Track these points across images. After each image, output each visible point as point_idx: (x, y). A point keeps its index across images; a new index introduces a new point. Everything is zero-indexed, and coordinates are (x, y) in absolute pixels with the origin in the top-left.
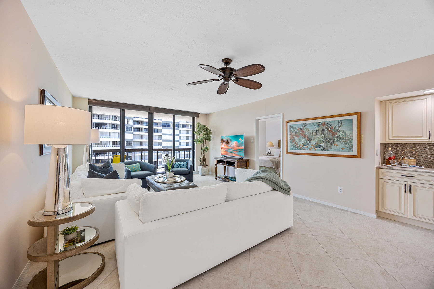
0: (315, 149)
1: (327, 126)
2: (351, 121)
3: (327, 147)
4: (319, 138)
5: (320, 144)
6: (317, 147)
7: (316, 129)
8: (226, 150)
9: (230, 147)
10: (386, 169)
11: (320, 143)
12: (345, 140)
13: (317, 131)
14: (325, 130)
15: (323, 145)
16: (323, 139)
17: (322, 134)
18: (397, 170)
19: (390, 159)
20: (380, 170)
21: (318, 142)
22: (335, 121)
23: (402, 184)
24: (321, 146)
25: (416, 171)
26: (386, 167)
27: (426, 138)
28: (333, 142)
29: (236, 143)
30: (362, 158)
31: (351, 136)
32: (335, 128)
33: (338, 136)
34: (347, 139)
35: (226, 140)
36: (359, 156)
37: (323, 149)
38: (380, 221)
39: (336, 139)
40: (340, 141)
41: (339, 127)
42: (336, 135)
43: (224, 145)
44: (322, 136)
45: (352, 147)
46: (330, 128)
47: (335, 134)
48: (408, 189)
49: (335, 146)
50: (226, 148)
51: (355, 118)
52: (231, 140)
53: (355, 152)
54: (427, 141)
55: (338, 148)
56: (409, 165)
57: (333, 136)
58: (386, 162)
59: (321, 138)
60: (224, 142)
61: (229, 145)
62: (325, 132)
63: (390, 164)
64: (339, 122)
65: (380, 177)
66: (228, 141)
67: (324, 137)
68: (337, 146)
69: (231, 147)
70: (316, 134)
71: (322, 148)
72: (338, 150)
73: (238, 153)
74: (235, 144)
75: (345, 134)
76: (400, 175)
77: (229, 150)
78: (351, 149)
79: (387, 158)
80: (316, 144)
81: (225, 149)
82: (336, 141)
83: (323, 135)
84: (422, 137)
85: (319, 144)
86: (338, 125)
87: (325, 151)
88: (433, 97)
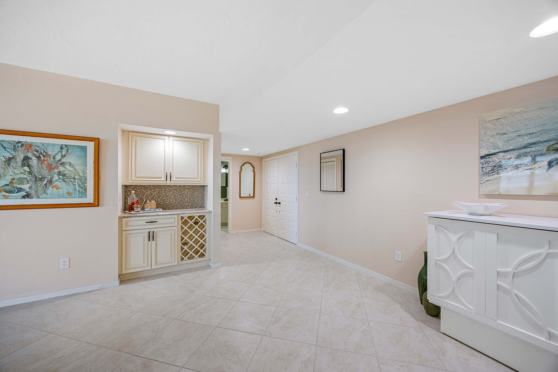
0: (4, 196)
1: (37, 151)
2: (84, 149)
3: (36, 192)
4: (17, 174)
5: (19, 186)
6: (10, 192)
7: (8, 155)
10: (131, 217)
11: (19, 184)
12: (74, 179)
13: (10, 159)
14: (31, 159)
15: (26, 187)
16: (25, 176)
17: (23, 165)
18: (141, 216)
19: (133, 204)
20: (124, 220)
21: (14, 181)
22: (54, 145)
23: (145, 233)
24: (20, 190)
25: (158, 215)
26: (130, 215)
27: (164, 180)
28: (51, 182)
30: (100, 206)
31: (85, 173)
32: (54, 158)
33: (60, 172)
34: (77, 177)
36: (96, 203)
37: (28, 196)
38: (124, 286)
39: (56, 177)
40: (64, 181)
41: (63, 156)
42: (56, 170)
44: (25, 171)
45: (85, 190)
46: (44, 156)
47: (54, 168)
48: (151, 236)
49: (55, 188)
51: (90, 146)
53: (90, 198)
54: (164, 183)
55: (61, 193)
56: (151, 208)
57: (50, 171)
58: (129, 208)
59: (22, 173)
62: (30, 163)
63: (134, 210)
64: (62, 148)
65: (124, 229)
67: (30, 173)
68: (58, 188)
70: (9, 165)
71: (23, 193)
72: (60, 196)
75: (75, 169)
76: (144, 223)
78: (83, 192)
79: (129, 203)
80: (7, 185)
82: (56, 181)
83: (26, 168)
84: (161, 178)
85: (15, 185)
86: (61, 152)
87: (32, 198)
88: (169, 138)
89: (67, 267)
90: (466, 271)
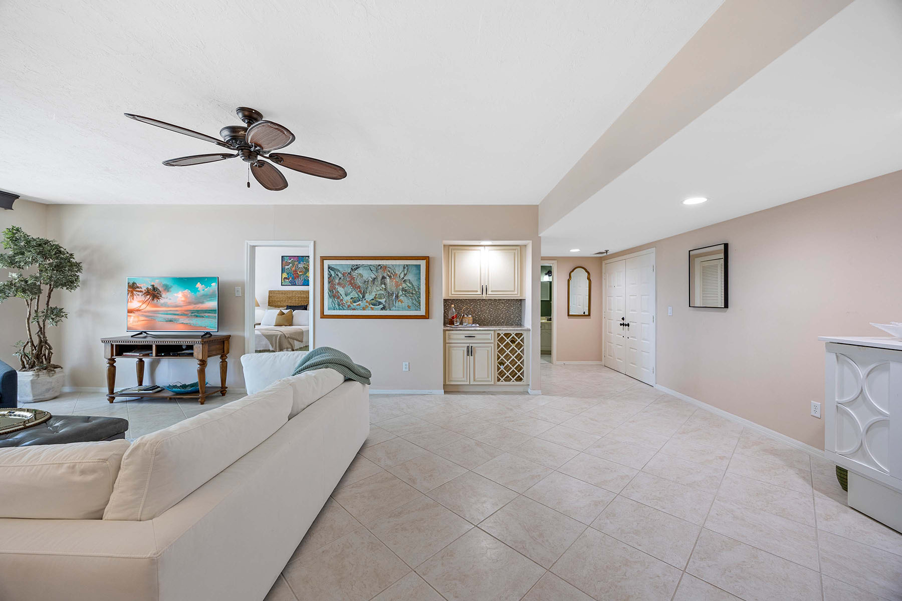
0: (371, 308)
1: (389, 272)
2: (418, 267)
3: (389, 305)
4: (378, 291)
5: (379, 300)
6: (374, 305)
7: (373, 276)
8: (147, 316)
9: (165, 305)
10: (452, 330)
11: (379, 299)
12: (412, 294)
13: (375, 279)
14: (386, 278)
15: (383, 301)
16: (383, 292)
17: (381, 284)
18: (461, 330)
19: (453, 318)
20: (447, 332)
21: (377, 296)
22: (399, 265)
23: (464, 347)
24: (380, 303)
25: (476, 330)
26: (452, 328)
27: (479, 293)
28: (397, 297)
29: (184, 296)
30: (431, 318)
31: (419, 288)
32: (399, 277)
33: (403, 288)
34: (414, 292)
35: (150, 287)
36: (426, 317)
37: (384, 308)
38: (448, 396)
39: (401, 293)
40: (406, 296)
41: (405, 275)
42: (401, 287)
43: (140, 301)
44: (382, 288)
45: (420, 303)
46: (393, 275)
47: (400, 285)
48: (470, 351)
49: (400, 302)
50: (149, 308)
51: (423, 263)
52: (167, 288)
53: (422, 312)
54: (480, 297)
55: (404, 306)
56: (469, 323)
57: (397, 288)
58: (449, 322)
59: (381, 290)
60: (140, 294)
61: (162, 301)
62: (385, 281)
63: (454, 324)
64: (404, 268)
65: (447, 341)
66: (154, 289)
67: (385, 289)
68: (402, 302)
69: (169, 307)
70: (374, 283)
71: (381, 306)
72: (403, 309)
73: (191, 322)
74: (183, 299)
75: (413, 285)
76: (463, 337)
77: (160, 315)
78: (418, 307)
79: (450, 317)
80: (373, 299)
81: (145, 312)
82: (401, 296)
83: (383, 286)
84: (477, 291)
85: (377, 299)
86: (404, 271)
87: (386, 310)
88: (485, 248)
89: (408, 370)
90: (880, 417)
